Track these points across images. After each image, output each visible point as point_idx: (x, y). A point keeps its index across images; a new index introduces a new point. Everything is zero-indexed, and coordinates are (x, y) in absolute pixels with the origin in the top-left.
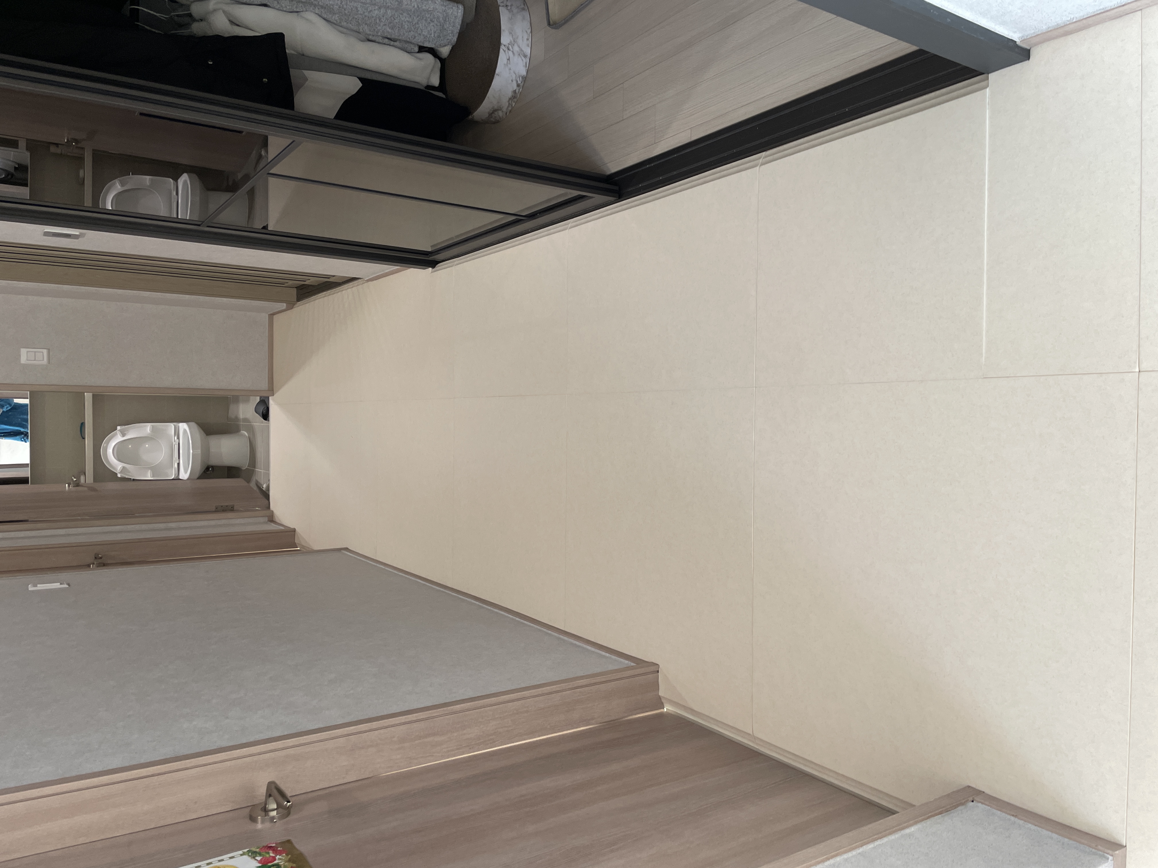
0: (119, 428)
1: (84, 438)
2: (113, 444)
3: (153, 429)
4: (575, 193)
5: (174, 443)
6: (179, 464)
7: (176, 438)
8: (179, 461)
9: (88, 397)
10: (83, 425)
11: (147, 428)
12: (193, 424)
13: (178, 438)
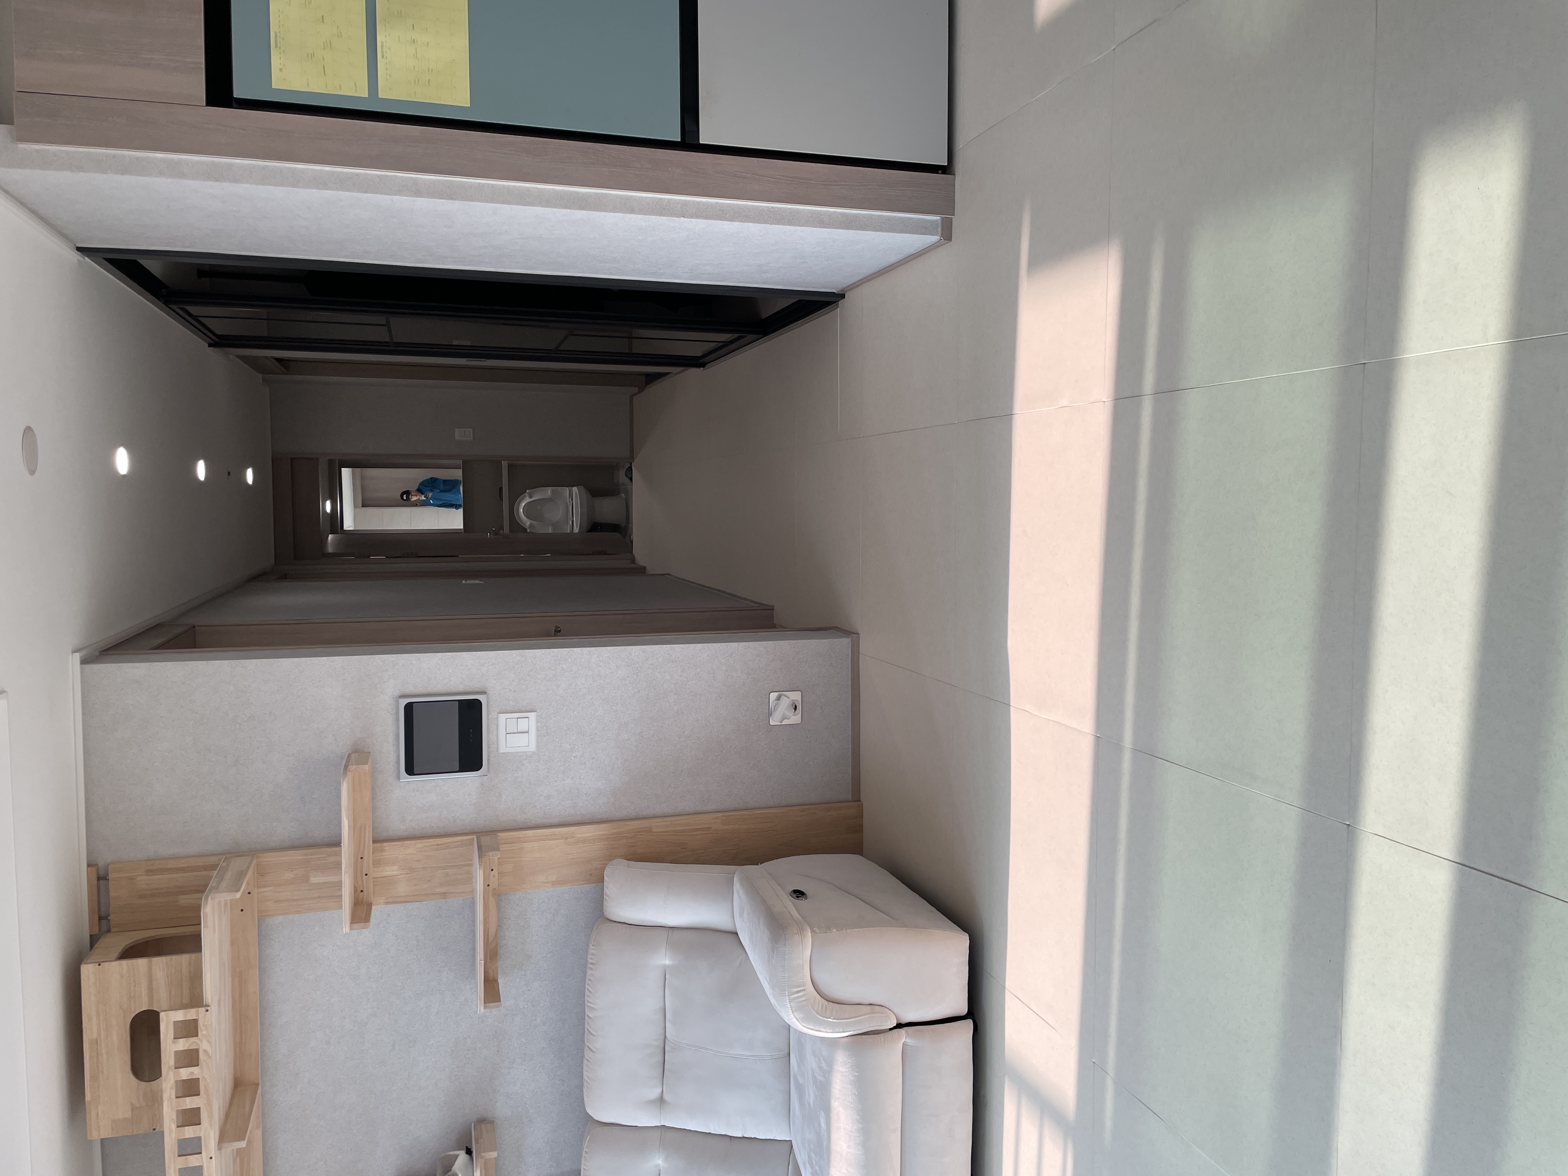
0: (527, 491)
1: (502, 500)
2: (524, 504)
3: (553, 492)
4: (737, 335)
5: (569, 504)
6: (573, 521)
7: (570, 499)
8: (573, 519)
9: (504, 464)
10: (501, 489)
11: (548, 492)
12: (582, 488)
13: (572, 500)
